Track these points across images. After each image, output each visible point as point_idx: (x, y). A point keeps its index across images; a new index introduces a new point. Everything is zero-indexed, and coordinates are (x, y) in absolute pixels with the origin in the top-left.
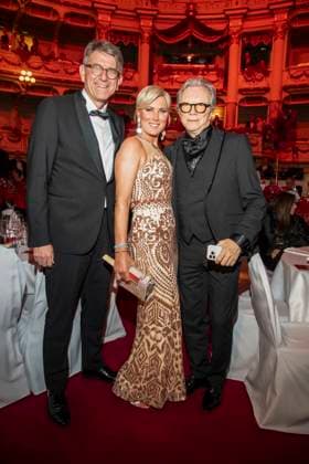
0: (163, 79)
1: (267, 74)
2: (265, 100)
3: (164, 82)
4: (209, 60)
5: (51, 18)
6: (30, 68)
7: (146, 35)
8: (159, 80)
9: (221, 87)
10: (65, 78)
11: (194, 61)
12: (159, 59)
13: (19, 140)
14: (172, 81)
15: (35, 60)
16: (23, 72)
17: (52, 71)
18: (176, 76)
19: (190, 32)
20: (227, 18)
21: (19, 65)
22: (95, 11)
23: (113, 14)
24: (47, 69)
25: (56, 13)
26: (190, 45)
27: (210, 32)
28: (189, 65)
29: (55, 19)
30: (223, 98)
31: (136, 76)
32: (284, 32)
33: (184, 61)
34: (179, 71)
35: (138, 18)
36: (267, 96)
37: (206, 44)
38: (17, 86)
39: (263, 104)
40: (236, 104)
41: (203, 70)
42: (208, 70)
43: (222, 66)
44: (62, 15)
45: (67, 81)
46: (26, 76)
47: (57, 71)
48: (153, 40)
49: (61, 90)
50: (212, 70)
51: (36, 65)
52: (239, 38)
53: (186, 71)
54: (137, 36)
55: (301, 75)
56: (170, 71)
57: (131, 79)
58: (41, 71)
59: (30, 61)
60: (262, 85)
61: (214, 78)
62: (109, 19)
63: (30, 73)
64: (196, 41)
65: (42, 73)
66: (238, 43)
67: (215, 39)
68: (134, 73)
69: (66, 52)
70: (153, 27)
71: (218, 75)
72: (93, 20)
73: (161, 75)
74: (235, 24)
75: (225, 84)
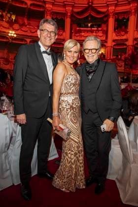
0: (77, 35)
1: (126, 32)
2: (126, 45)
3: (77, 36)
4: (99, 26)
5: (24, 6)
6: (14, 30)
7: (69, 14)
8: (75, 35)
9: (104, 39)
10: (30, 35)
11: (92, 26)
12: (75, 26)
13: (9, 64)
14: (81, 36)
15: (16, 26)
16: (11, 32)
17: (24, 31)
18: (83, 34)
19: (90, 13)
20: (108, 6)
21: (9, 28)
22: (45, 2)
23: (53, 4)
24: (22, 30)
25: (26, 4)
26: (90, 19)
27: (99, 13)
28: (89, 29)
29: (26, 6)
30: (105, 44)
31: (64, 33)
32: (135, 12)
33: (87, 26)
34: (84, 31)
35: (65, 6)
36: (126, 43)
37: (97, 18)
38: (7, 38)
39: (125, 47)
40: (111, 47)
41: (96, 31)
42: (99, 31)
43: (105, 29)
44: (29, 5)
45: (31, 36)
46: (12, 33)
47: (27, 31)
48: (72, 16)
49: (28, 40)
50: (100, 31)
51: (17, 28)
52: (113, 15)
53: (88, 31)
54: (65, 14)
56: (80, 31)
57: (62, 35)
58: (19, 31)
59: (14, 26)
60: (124, 37)
61: (101, 35)
62: (51, 7)
63: (13, 32)
64: (92, 17)
65: (19, 32)
66: (113, 18)
67: (102, 16)
68: (63, 32)
69: (31, 22)
70: (72, 10)
71: (103, 33)
72: (43, 7)
73: (76, 33)
74: (112, 9)
75: (107, 37)
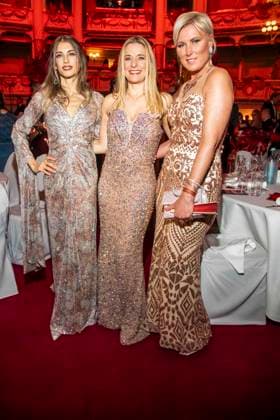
0: (98, 21)
3: (97, 24)
4: (138, 6)
8: (92, 22)
9: (149, 29)
11: (124, 5)
14: (105, 24)
18: (108, 19)
28: (120, 9)
30: (152, 40)
31: (70, 19)
33: (116, 5)
34: (111, 14)
40: (164, 46)
41: (133, 13)
42: (138, 13)
43: (151, 10)
50: (142, 14)
53: (117, 14)
55: (220, 21)
56: (102, 15)
57: (66, 21)
61: (143, 22)
68: (68, 16)
71: (146, 19)
73: (95, 18)
75: (154, 27)
